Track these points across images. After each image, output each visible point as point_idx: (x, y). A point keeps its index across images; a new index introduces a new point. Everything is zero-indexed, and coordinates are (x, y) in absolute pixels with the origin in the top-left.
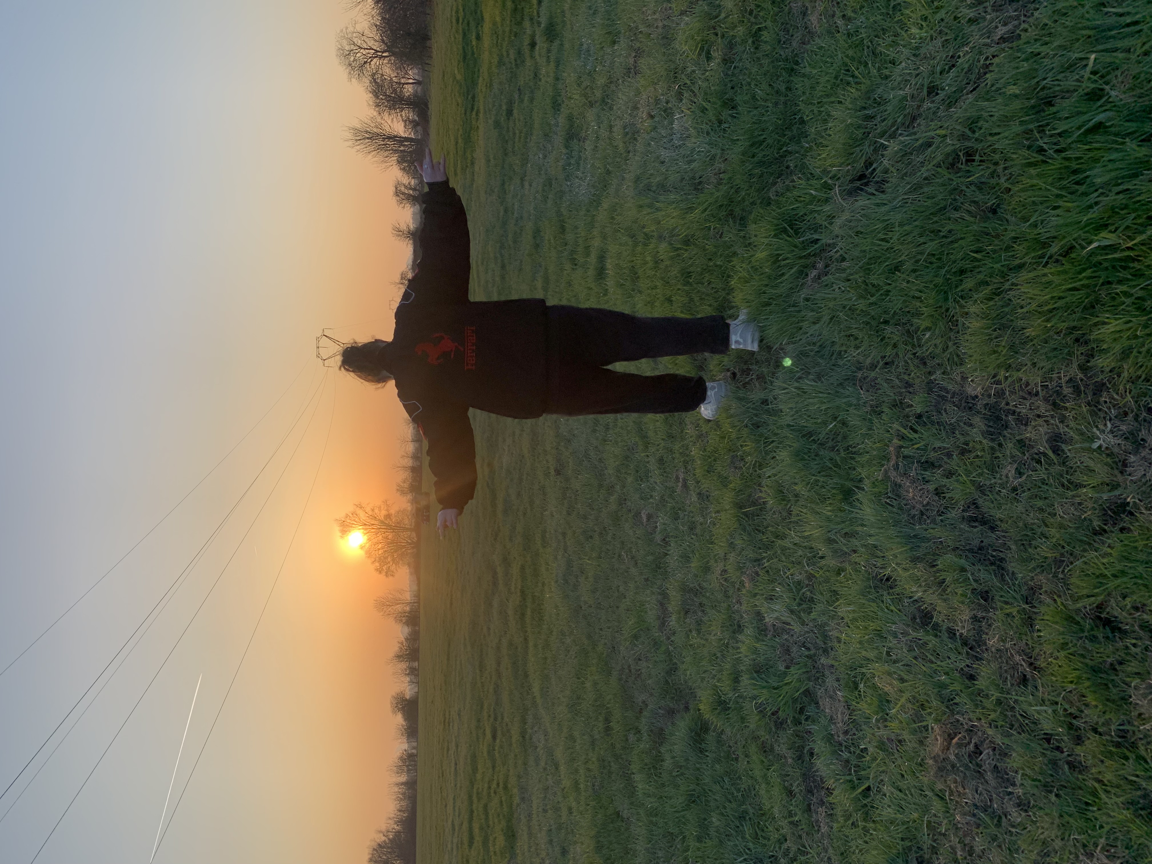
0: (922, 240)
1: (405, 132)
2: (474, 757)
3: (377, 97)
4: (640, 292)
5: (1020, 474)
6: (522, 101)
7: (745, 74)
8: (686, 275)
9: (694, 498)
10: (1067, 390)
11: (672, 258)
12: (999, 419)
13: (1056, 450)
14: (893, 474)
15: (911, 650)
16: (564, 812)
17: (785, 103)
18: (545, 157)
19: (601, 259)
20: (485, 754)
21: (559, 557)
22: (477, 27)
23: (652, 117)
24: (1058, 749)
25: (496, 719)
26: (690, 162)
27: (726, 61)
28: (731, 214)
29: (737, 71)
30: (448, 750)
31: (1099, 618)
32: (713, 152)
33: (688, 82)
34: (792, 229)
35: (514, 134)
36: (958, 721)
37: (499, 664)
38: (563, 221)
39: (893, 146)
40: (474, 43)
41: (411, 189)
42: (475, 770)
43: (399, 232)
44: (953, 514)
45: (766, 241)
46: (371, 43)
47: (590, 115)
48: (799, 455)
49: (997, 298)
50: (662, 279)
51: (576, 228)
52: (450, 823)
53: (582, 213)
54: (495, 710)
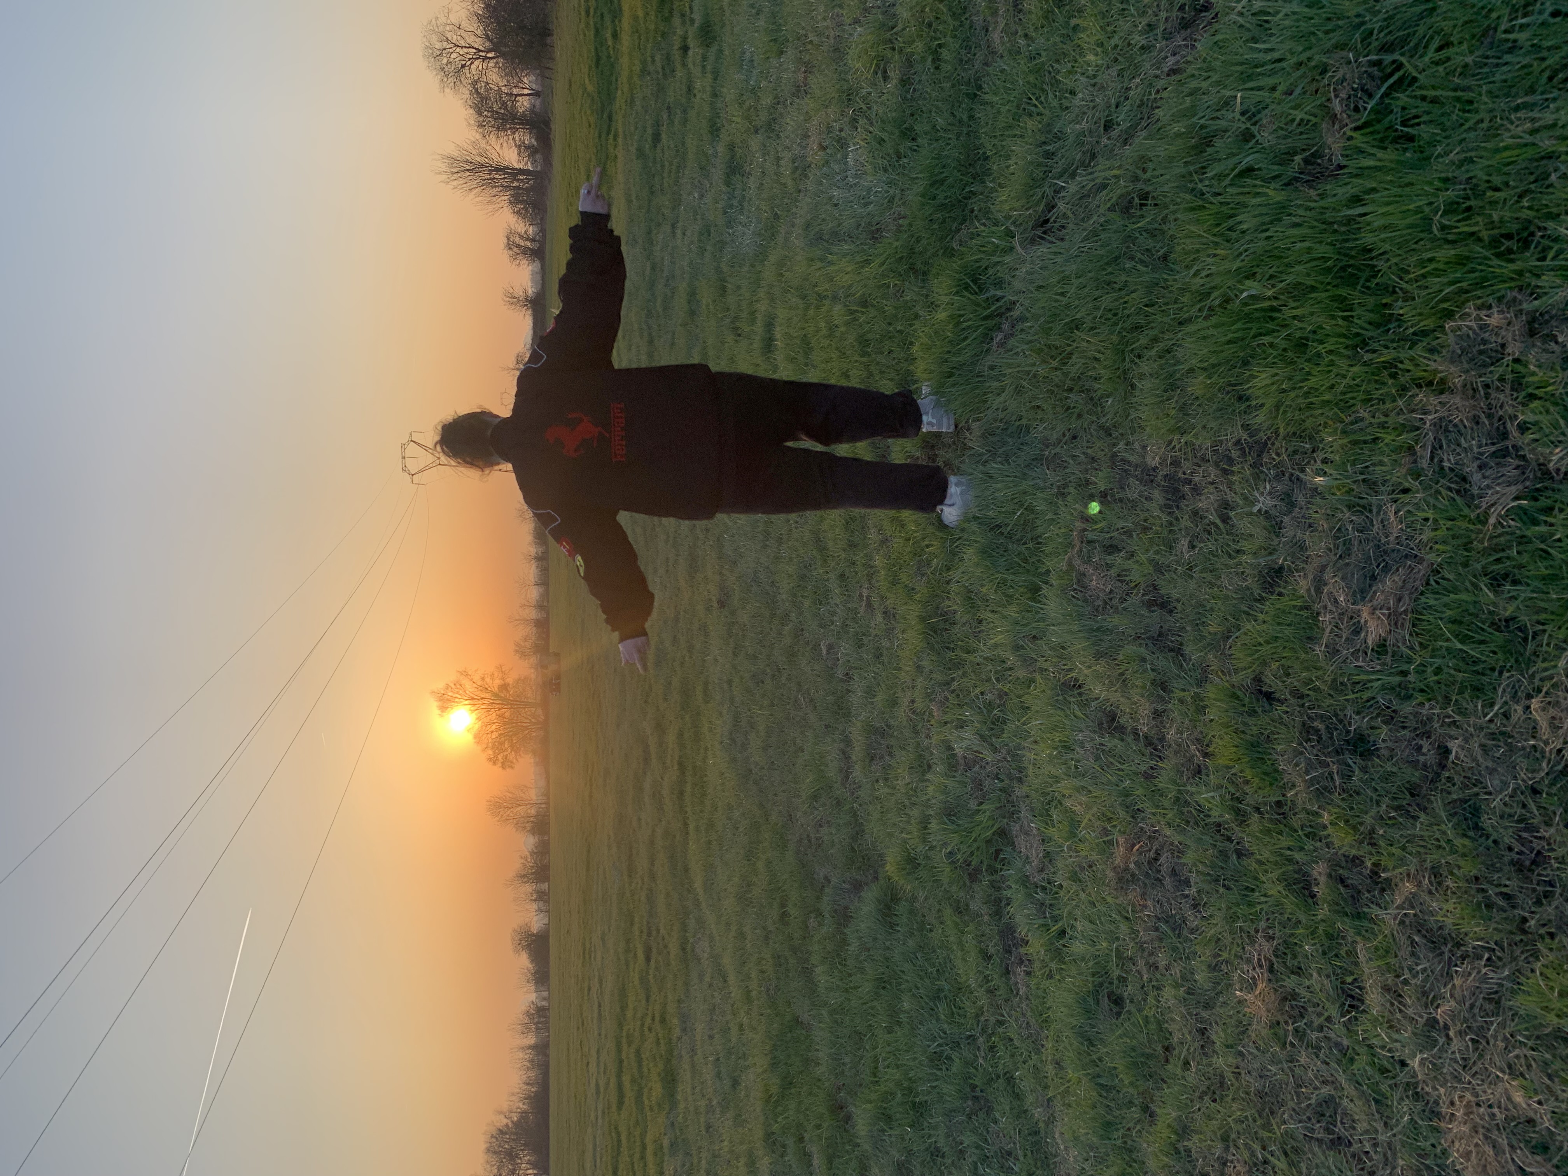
0: (1097, 293)
1: (519, 161)
2: (623, 993)
3: (480, 114)
4: (815, 367)
5: (1194, 547)
6: (671, 122)
7: (925, 99)
8: (863, 342)
9: (879, 618)
10: (1235, 454)
11: (847, 324)
12: (1176, 490)
13: (1225, 519)
14: (1077, 562)
15: (1097, 758)
16: (734, 1031)
17: (968, 134)
18: (702, 196)
19: (769, 326)
20: (637, 982)
21: (725, 712)
22: (613, 21)
23: (824, 149)
24: (1229, 839)
25: (649, 935)
26: (866, 205)
27: (905, 82)
28: (912, 268)
29: (917, 94)
30: (589, 990)
31: (1260, 691)
32: (891, 193)
33: (863, 106)
34: (975, 284)
35: (663, 166)
36: (1142, 828)
37: (652, 863)
38: (724, 280)
39: (1073, 188)
40: (610, 43)
41: (528, 239)
42: (624, 1008)
43: (512, 299)
44: (1135, 600)
45: (946, 299)
46: (471, 40)
47: (755, 142)
48: (985, 552)
49: (1168, 356)
50: (837, 349)
51: (739, 287)
52: (593, 1085)
53: (746, 269)
54: (648, 923)
